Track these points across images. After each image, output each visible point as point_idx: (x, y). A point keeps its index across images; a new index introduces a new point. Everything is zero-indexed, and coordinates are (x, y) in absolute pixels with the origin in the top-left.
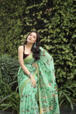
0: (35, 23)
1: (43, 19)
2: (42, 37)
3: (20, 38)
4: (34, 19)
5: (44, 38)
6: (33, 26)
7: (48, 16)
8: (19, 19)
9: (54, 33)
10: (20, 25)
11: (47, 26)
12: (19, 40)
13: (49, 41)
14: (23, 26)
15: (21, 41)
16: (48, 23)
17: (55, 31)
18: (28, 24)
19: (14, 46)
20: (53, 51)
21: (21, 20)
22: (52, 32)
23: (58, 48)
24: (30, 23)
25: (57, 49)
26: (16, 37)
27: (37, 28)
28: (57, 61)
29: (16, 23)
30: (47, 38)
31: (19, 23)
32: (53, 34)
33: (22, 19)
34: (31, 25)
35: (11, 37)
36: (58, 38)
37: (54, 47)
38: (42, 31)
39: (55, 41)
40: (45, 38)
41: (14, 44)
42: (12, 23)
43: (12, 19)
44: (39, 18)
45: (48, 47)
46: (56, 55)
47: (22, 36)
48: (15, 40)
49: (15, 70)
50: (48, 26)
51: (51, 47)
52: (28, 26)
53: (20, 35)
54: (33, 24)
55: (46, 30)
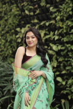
0: (38, 12)
1: (48, 5)
2: (47, 32)
3: (16, 33)
4: (37, 6)
5: (50, 34)
6: (34, 15)
7: (56, 2)
8: (15, 5)
9: (65, 27)
10: (16, 13)
11: (54, 16)
12: (14, 35)
13: (57, 38)
14: (20, 15)
15: (17, 36)
16: (55, 12)
17: (65, 24)
18: (27, 12)
19: (8, 44)
20: (62, 53)
21: (18, 7)
22: (61, 25)
23: (69, 49)
24: (30, 10)
25: (68, 51)
26: (11, 30)
27: (40, 18)
28: (67, 68)
29: (11, 10)
30: (54, 35)
31: (15, 10)
32: (62, 28)
33: (19, 5)
34: (32, 14)
35: (3, 30)
36: (70, 34)
37: (63, 48)
38: (47, 24)
39: (65, 39)
40: (52, 33)
41: (7, 41)
42: (4, 9)
43: (5, 4)
44: (43, 4)
45: (54, 47)
46: (66, 59)
47: (18, 29)
48: (8, 35)
49: (6, 80)
50: (56, 17)
51: (60, 47)
52: (27, 15)
53: (16, 28)
54: (34, 12)
55: (53, 22)
